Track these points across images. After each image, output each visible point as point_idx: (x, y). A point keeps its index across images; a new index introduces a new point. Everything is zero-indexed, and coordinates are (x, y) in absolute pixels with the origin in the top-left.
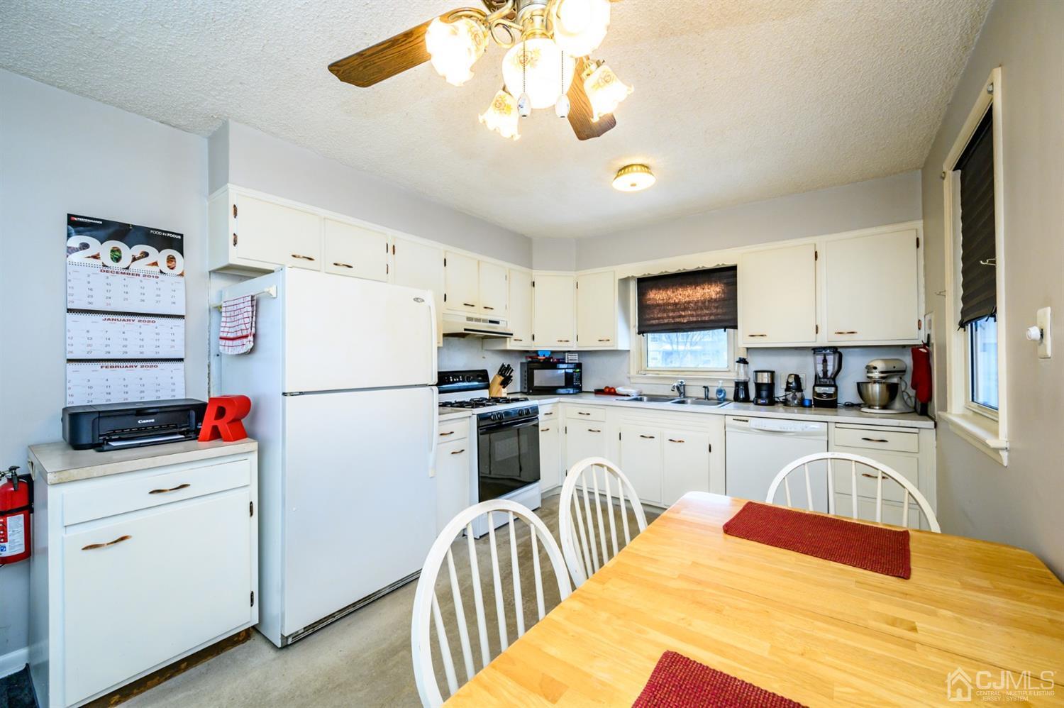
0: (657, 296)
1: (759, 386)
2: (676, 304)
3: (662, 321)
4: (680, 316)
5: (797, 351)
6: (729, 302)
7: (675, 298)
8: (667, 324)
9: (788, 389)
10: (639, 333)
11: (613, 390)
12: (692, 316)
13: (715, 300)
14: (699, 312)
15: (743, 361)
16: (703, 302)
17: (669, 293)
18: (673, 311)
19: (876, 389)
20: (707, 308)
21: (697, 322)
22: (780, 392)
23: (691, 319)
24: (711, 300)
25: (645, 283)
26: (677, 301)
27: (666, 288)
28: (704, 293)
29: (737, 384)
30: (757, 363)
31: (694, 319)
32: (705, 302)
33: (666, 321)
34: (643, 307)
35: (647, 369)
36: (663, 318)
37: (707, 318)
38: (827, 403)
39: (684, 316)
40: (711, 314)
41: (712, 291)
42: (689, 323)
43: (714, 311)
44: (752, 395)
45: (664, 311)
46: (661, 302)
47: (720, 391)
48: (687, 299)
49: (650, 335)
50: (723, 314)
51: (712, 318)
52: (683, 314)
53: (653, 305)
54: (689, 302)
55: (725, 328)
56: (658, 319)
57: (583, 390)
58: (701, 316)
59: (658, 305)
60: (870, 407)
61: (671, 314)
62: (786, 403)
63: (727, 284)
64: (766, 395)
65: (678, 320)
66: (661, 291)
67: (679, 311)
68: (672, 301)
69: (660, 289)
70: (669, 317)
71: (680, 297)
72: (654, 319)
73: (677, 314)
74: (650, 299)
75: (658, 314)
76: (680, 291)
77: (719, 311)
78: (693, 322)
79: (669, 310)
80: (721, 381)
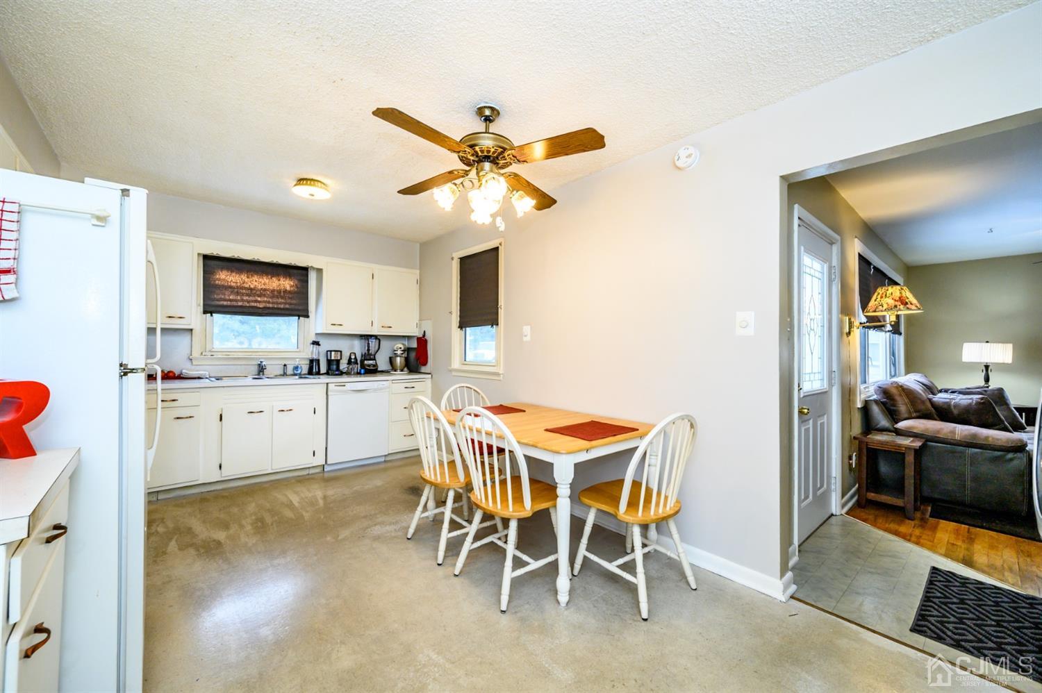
0: (225, 277)
1: (329, 362)
2: (251, 289)
3: (235, 303)
4: (256, 301)
5: (347, 337)
6: (303, 293)
7: (250, 284)
8: (241, 306)
9: (350, 362)
10: (205, 312)
12: (269, 302)
13: (290, 292)
14: (275, 300)
15: (316, 343)
16: (279, 292)
17: (244, 277)
18: (247, 295)
19: (399, 361)
20: (282, 298)
21: (273, 308)
22: (344, 366)
23: (268, 305)
24: (285, 291)
25: (211, 262)
26: (252, 286)
27: (240, 271)
28: (280, 285)
29: (312, 361)
30: (326, 345)
31: (271, 306)
32: (280, 292)
33: (240, 304)
34: (209, 288)
35: (212, 350)
36: (236, 301)
37: (282, 306)
38: (373, 371)
39: (259, 302)
40: (285, 304)
41: (287, 284)
42: (265, 308)
43: (289, 301)
44: (323, 369)
45: (238, 293)
46: (233, 284)
47: (296, 368)
48: (263, 287)
49: (217, 317)
50: (299, 305)
51: (287, 306)
52: (259, 299)
53: (223, 286)
54: (265, 290)
55: (299, 316)
56: (230, 300)
58: (277, 303)
59: (231, 287)
60: (395, 371)
61: (245, 298)
62: (348, 373)
63: (299, 280)
64: (334, 368)
65: (253, 304)
66: (234, 274)
67: (254, 296)
68: (247, 286)
69: (232, 272)
70: (242, 300)
71: (256, 284)
72: (225, 300)
73: (251, 298)
74: (219, 280)
75: (229, 296)
76: (255, 278)
77: (294, 302)
78: (269, 308)
79: (243, 294)
80: (297, 360)
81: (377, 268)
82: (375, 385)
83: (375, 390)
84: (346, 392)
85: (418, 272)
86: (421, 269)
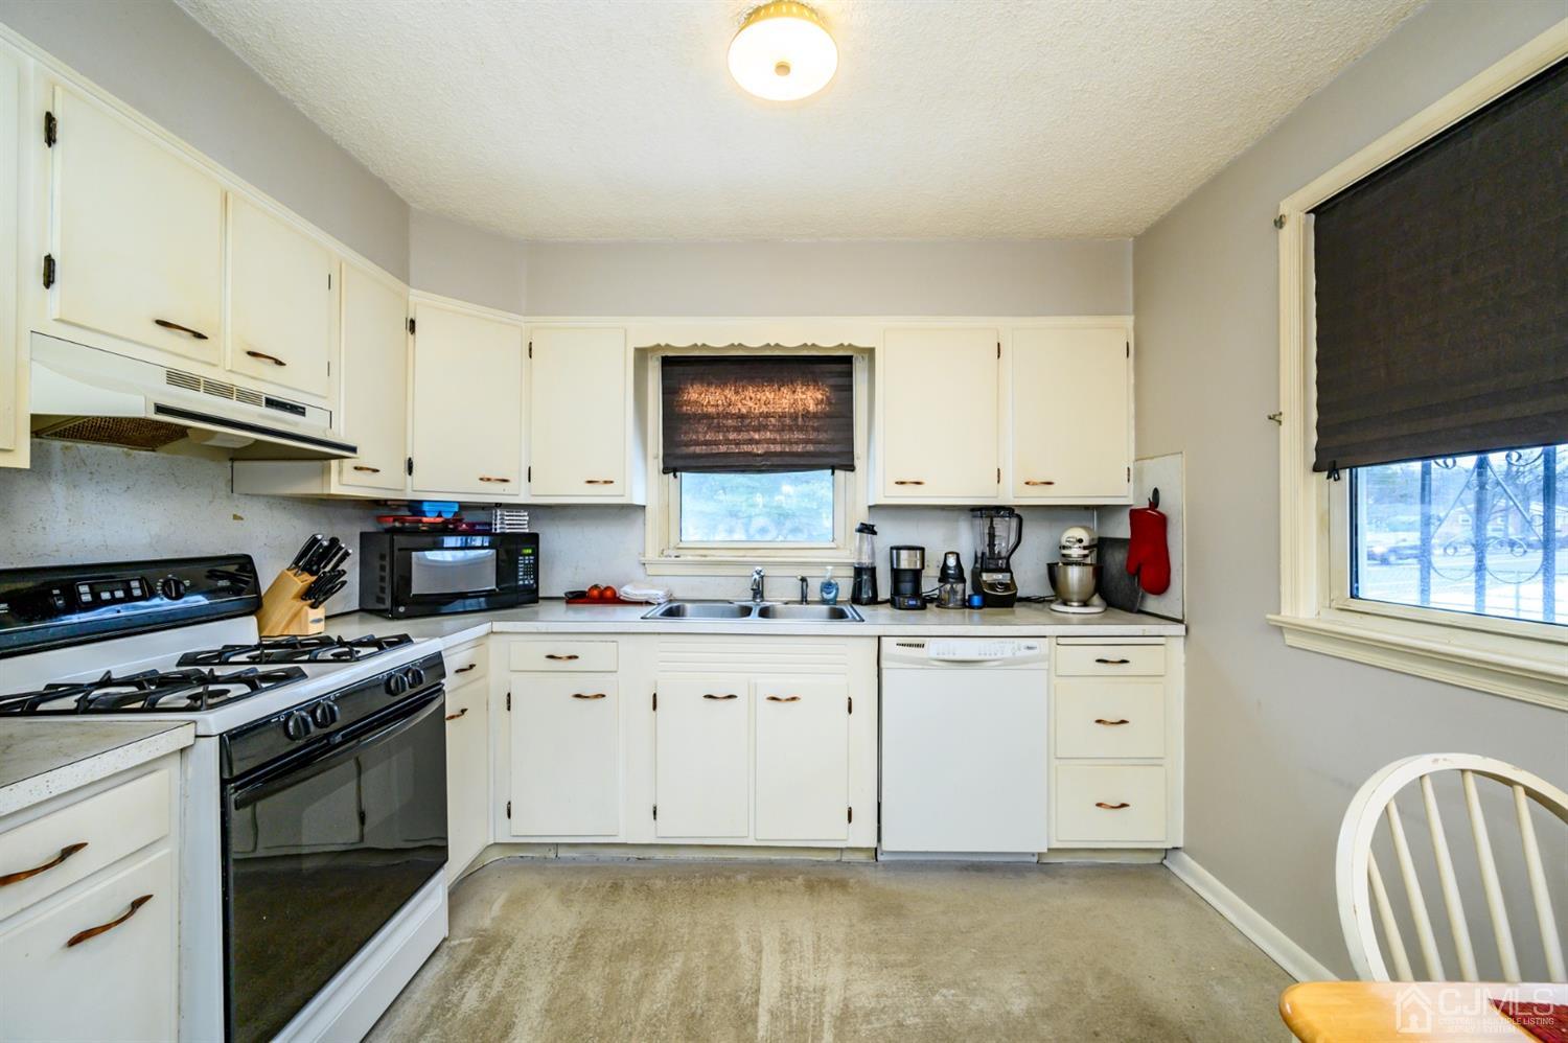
0: (705, 397)
1: (897, 574)
2: (742, 417)
3: (714, 449)
4: (751, 441)
5: (944, 513)
6: (839, 417)
7: (740, 406)
8: (725, 454)
9: (944, 576)
10: (666, 471)
11: (609, 593)
12: (774, 442)
13: (815, 416)
14: (786, 436)
15: (867, 529)
16: (795, 417)
17: (729, 393)
18: (737, 430)
19: (1074, 576)
20: (801, 429)
21: (781, 454)
22: (930, 585)
23: (772, 448)
24: (807, 415)
25: (680, 369)
26: (744, 411)
27: (722, 383)
28: (796, 400)
29: (859, 571)
30: (891, 534)
31: (778, 448)
32: (797, 417)
33: (723, 449)
34: (674, 419)
35: (681, 545)
36: (716, 443)
37: (799, 448)
38: (1000, 600)
39: (757, 442)
40: (807, 442)
41: (808, 398)
42: (767, 454)
43: (813, 435)
44: (884, 592)
45: (719, 428)
46: (711, 410)
47: (828, 586)
48: (764, 409)
49: (686, 476)
50: (831, 442)
51: (810, 448)
52: (757, 436)
53: (695, 415)
54: (767, 416)
55: (833, 469)
56: (707, 443)
57: (541, 595)
58: (790, 443)
59: (707, 416)
60: (1065, 603)
61: (732, 436)
62: (940, 603)
63: (835, 388)
64: (908, 592)
65: (746, 448)
66: (712, 389)
67: (748, 431)
68: (734, 410)
69: (709, 384)
70: (728, 442)
71: (751, 404)
72: (697, 443)
73: (744, 436)
74: (688, 402)
75: (706, 433)
76: (750, 392)
77: (822, 436)
78: (775, 454)
79: (728, 429)
80: (830, 568)
81: (1007, 327)
82: (1008, 648)
83: (1007, 663)
84: (925, 663)
85: (1132, 318)
86: (1138, 311)
